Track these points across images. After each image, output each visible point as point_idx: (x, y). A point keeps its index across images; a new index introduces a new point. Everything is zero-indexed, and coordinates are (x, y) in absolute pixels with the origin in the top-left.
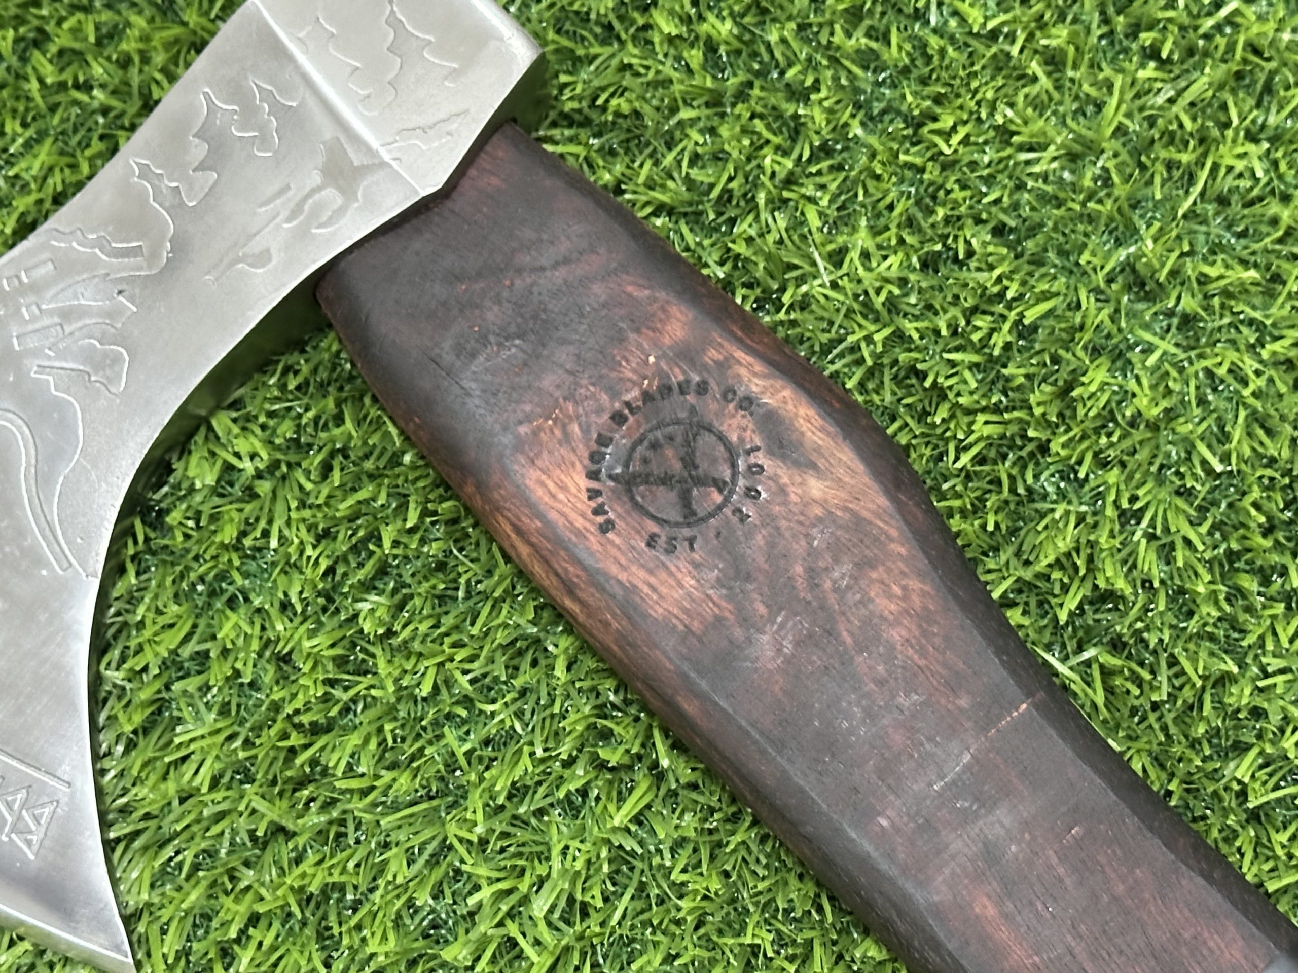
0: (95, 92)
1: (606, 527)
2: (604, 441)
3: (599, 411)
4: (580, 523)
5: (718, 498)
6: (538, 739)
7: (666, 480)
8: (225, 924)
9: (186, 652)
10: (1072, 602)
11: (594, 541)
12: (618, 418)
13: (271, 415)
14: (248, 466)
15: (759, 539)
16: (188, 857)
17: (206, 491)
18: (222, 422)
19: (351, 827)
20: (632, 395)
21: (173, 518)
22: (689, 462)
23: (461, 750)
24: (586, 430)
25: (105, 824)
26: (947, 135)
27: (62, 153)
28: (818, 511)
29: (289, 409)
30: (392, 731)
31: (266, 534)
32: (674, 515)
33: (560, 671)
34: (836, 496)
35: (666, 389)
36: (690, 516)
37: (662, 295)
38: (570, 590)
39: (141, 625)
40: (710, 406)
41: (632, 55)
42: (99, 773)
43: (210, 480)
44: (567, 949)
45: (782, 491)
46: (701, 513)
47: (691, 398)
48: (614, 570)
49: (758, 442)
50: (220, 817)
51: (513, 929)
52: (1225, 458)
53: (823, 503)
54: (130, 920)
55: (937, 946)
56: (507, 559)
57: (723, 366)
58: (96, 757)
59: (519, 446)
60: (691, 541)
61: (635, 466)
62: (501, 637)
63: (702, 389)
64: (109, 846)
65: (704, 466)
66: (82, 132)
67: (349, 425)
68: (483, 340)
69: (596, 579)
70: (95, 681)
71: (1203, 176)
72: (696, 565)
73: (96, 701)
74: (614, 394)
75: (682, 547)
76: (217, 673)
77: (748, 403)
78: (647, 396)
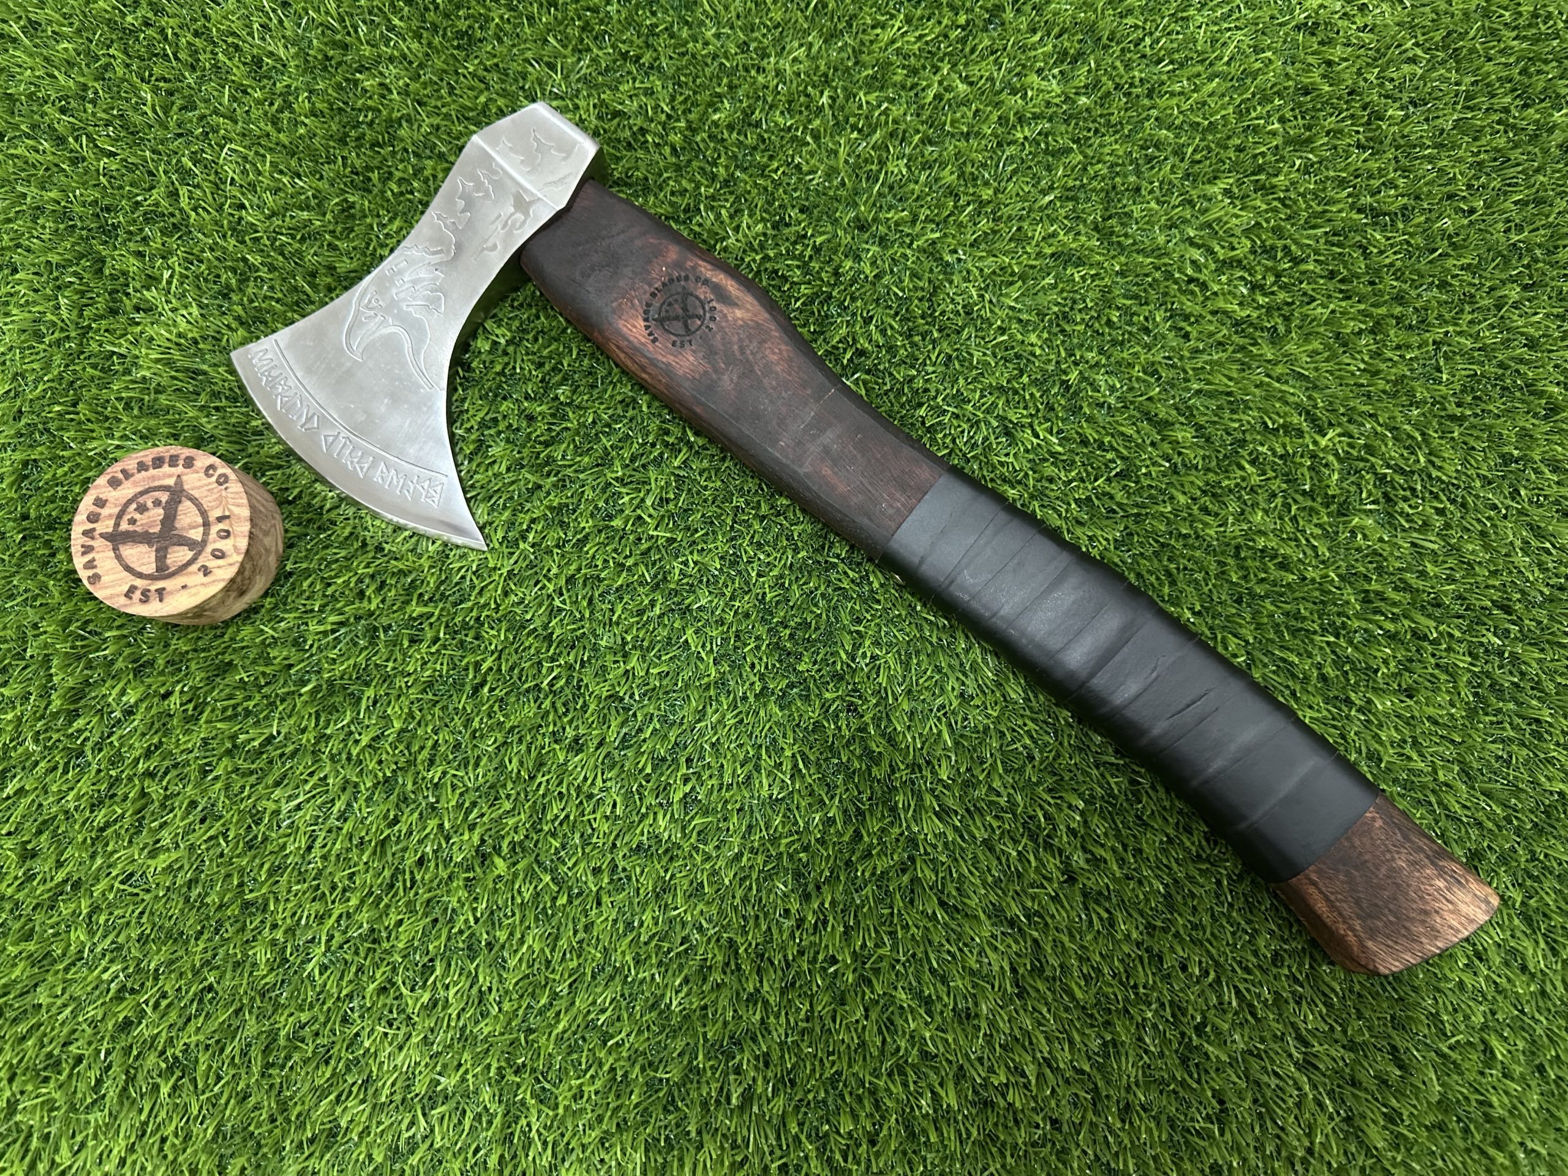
1: (654, 341)
2: (648, 305)
3: (645, 293)
4: (643, 340)
5: (699, 322)
7: (677, 318)
8: (521, 524)
9: (487, 418)
10: (848, 356)
11: (650, 347)
12: (653, 295)
14: (502, 341)
15: (718, 337)
16: (501, 501)
18: (489, 324)
20: (658, 285)
22: (685, 309)
23: (608, 445)
24: (641, 302)
25: (465, 492)
26: (776, 171)
28: (741, 323)
31: (514, 368)
32: (682, 332)
33: (645, 409)
34: (747, 316)
35: (672, 281)
36: (688, 331)
37: (664, 241)
38: (643, 369)
39: (467, 411)
40: (691, 285)
41: (640, 154)
42: (459, 472)
44: (663, 517)
45: (725, 316)
47: (683, 283)
48: (660, 358)
49: (712, 297)
50: (513, 483)
51: (639, 512)
52: (903, 291)
53: (742, 319)
54: (481, 529)
55: (809, 489)
56: (617, 365)
57: (694, 268)
58: (457, 466)
59: (614, 312)
60: (690, 342)
61: (663, 314)
62: (619, 398)
63: (687, 278)
64: (468, 500)
65: (691, 311)
68: (593, 269)
69: (653, 362)
70: (452, 436)
71: (882, 176)
72: (694, 351)
73: (453, 443)
74: (650, 285)
75: (687, 345)
76: (502, 426)
77: (706, 282)
78: (664, 284)
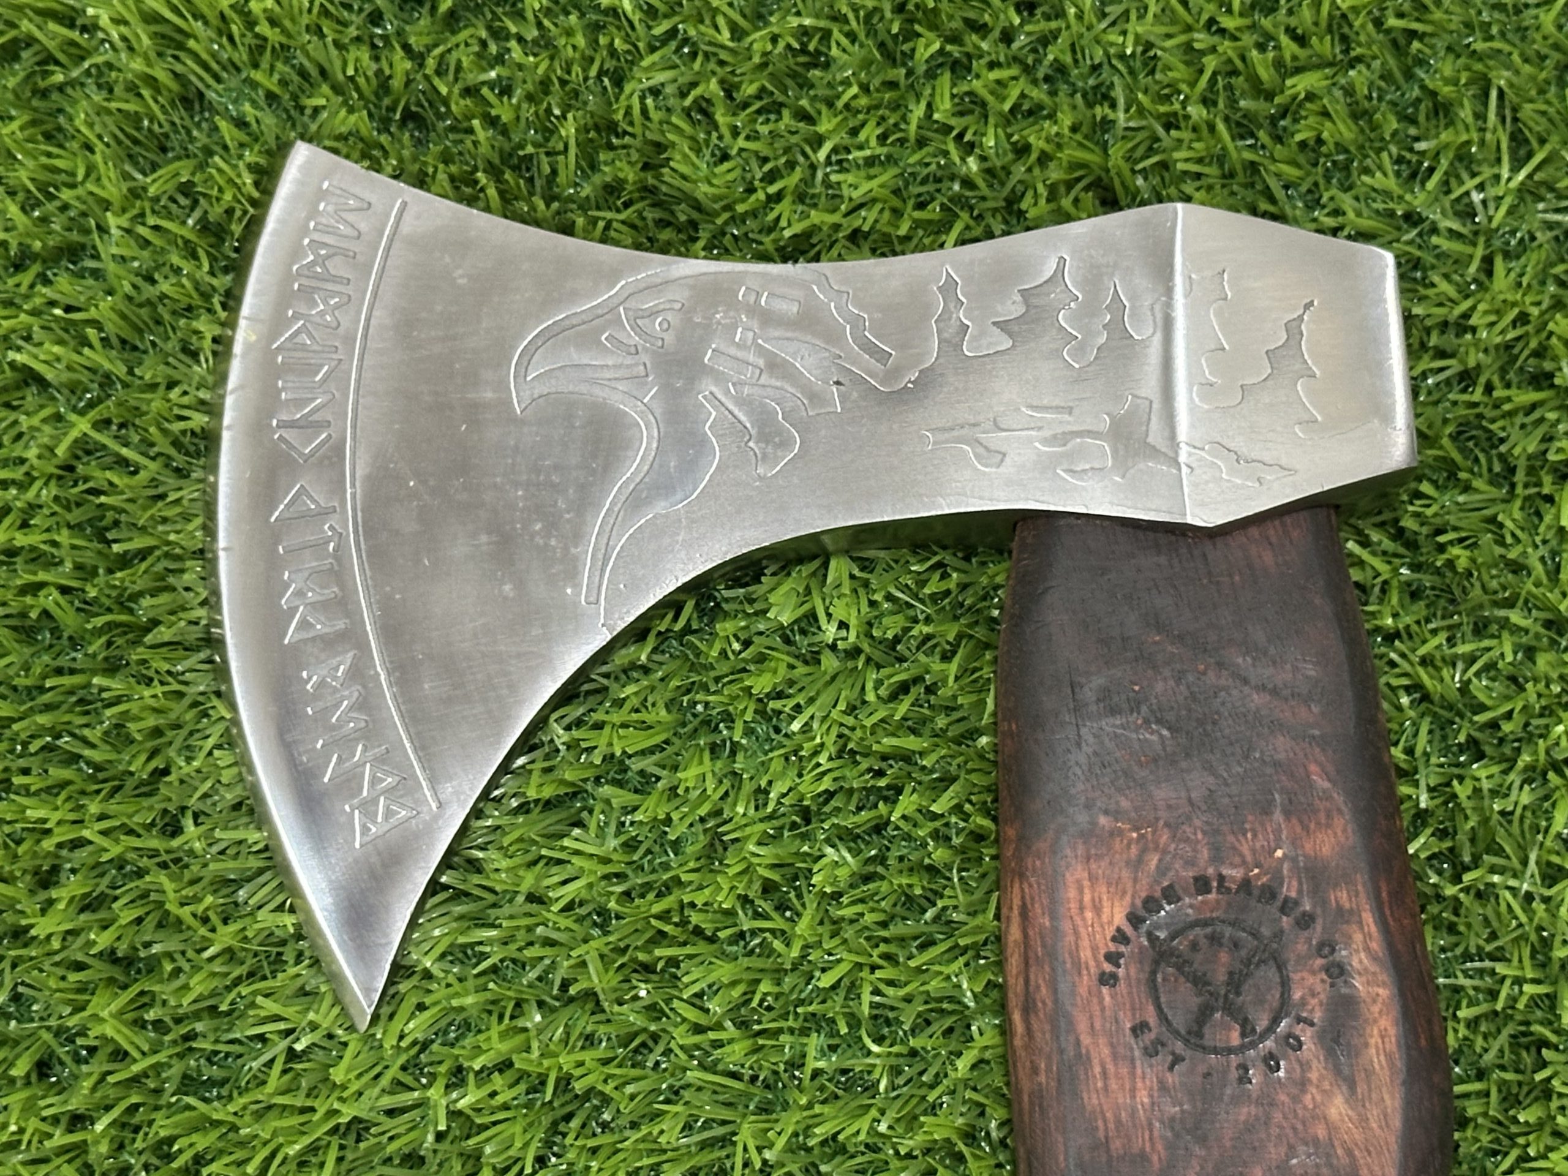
0: (971, 160)
1: (1107, 979)
2: (1170, 894)
3: (1190, 863)
4: (1086, 954)
5: (1235, 1039)
6: (892, 1114)
7: (1199, 981)
9: (636, 765)
11: (1086, 982)
12: (1202, 884)
13: (889, 597)
14: (830, 631)
15: (1245, 1112)
16: (496, 954)
17: (774, 624)
18: (839, 568)
19: (660, 1048)
20: (1234, 873)
21: (726, 628)
22: (1235, 982)
23: (814, 1063)
24: (1162, 871)
25: (446, 864)
27: (896, 192)
28: (1321, 1132)
29: (910, 606)
30: (766, 994)
31: (798, 708)
32: (1179, 1021)
33: (962, 1065)
34: (1350, 1131)
35: (1269, 893)
36: (1194, 1036)
37: (1339, 799)
38: (1028, 1010)
40: (1300, 945)
43: (785, 619)
45: (1303, 1084)
46: (1207, 1041)
47: (1287, 923)
48: (1082, 1026)
49: (1317, 1016)
53: (1331, 1128)
57: (1343, 915)
59: (1089, 834)
60: (1177, 1059)
61: (1181, 944)
63: (1305, 921)
65: (1246, 997)
66: (930, 187)
67: (953, 667)
68: (1135, 705)
69: (1060, 1021)
70: (539, 723)
72: (1163, 1087)
73: (527, 743)
74: (1217, 857)
75: (1164, 1058)
77: (1337, 971)
78: (1246, 885)
